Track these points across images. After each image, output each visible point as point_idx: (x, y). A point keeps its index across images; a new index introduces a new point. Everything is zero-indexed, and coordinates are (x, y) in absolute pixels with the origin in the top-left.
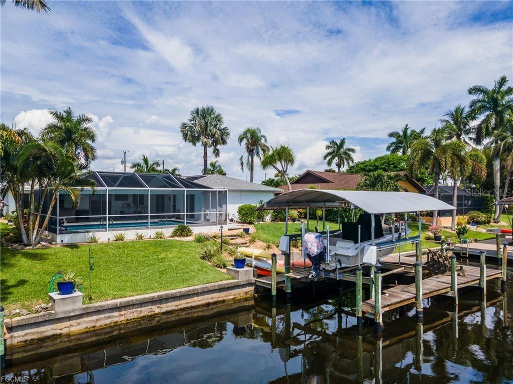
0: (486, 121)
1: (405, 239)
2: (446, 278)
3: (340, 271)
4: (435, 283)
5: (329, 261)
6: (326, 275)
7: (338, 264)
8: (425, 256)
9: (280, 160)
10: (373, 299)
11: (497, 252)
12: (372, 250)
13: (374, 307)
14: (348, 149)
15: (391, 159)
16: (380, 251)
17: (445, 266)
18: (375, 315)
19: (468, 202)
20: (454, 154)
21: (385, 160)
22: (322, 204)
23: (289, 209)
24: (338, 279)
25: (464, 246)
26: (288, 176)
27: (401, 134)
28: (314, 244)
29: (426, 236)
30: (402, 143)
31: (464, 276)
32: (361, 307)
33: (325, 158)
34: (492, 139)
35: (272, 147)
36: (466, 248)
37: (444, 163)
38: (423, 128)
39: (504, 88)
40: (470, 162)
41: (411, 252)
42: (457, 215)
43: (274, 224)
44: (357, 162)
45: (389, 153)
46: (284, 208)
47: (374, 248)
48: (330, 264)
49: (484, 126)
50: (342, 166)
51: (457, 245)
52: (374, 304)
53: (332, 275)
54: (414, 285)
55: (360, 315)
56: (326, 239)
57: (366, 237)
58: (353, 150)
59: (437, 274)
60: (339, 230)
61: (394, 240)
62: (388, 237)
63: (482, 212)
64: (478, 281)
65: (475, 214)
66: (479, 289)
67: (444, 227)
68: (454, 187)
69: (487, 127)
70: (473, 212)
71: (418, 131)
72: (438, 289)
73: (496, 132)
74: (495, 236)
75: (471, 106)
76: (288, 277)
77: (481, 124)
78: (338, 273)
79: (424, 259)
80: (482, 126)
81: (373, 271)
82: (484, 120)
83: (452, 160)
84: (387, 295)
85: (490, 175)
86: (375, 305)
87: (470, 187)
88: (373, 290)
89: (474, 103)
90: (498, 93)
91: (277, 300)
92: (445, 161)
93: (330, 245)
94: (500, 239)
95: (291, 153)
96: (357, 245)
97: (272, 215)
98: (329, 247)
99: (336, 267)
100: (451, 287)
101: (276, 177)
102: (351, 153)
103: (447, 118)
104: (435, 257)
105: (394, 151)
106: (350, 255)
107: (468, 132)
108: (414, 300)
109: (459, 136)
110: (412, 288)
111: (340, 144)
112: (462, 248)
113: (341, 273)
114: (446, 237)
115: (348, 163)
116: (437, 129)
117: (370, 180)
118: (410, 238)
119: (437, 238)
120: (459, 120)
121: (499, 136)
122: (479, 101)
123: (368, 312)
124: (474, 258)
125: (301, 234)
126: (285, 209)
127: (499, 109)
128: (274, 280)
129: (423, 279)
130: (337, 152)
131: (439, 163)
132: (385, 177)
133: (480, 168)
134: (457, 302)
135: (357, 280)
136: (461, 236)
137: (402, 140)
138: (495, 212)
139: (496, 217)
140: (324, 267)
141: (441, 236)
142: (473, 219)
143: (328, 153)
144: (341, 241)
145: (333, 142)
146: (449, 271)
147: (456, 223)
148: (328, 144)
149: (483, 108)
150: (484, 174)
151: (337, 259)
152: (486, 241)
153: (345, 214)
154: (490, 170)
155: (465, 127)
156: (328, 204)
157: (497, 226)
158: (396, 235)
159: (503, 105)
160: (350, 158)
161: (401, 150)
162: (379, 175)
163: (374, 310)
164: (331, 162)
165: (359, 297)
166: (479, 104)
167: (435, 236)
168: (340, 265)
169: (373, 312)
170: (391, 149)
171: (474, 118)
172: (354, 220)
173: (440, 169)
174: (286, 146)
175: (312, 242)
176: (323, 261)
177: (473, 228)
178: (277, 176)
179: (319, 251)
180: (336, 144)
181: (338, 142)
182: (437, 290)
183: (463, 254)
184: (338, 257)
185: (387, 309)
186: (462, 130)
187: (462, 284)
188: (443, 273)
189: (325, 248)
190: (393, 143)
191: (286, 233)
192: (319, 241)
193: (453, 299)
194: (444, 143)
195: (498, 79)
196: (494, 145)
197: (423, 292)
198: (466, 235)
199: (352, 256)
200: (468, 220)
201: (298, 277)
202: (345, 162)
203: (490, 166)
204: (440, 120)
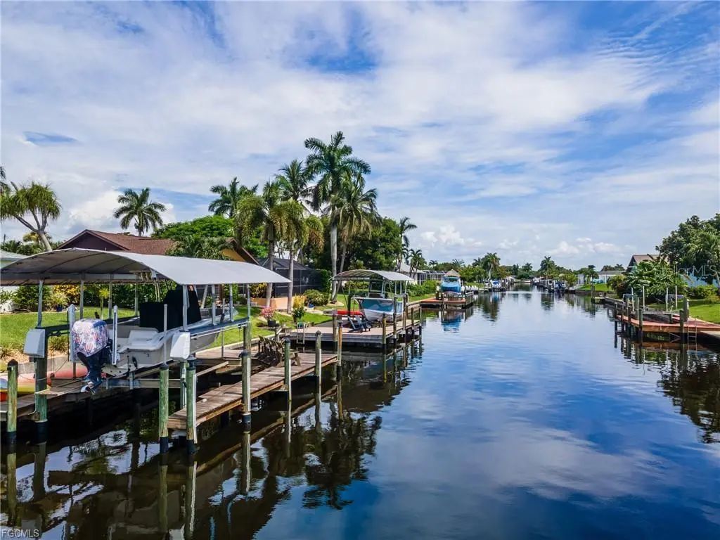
0: (323, 182)
1: (230, 323)
2: (279, 371)
3: (135, 376)
4: (266, 378)
5: (118, 361)
6: (112, 385)
7: (132, 365)
8: (256, 347)
9: (32, 207)
10: (185, 409)
11: (333, 336)
12: (184, 338)
13: (186, 420)
14: (153, 204)
15: (214, 223)
16: (195, 339)
17: (279, 354)
18: (186, 430)
19: (305, 278)
20: (290, 217)
21: (207, 224)
22: (108, 277)
23: (44, 284)
24: (131, 388)
25: (300, 331)
26: (51, 240)
27: (229, 189)
28: (91, 336)
29: (258, 322)
30: (229, 202)
31: (299, 365)
32: (167, 422)
33: (117, 215)
34: (329, 205)
35: (14, 185)
36: (302, 334)
37: (279, 227)
38: (256, 184)
39: (340, 146)
40: (307, 228)
41: (238, 343)
42: (293, 295)
43: (19, 315)
44: (167, 224)
45: (212, 214)
46: (36, 281)
47: (186, 335)
48: (119, 366)
49: (321, 187)
50: (145, 230)
51: (293, 331)
52: (186, 415)
53: (122, 384)
54: (241, 383)
55: (165, 435)
56: (112, 329)
57: (175, 323)
58: (161, 207)
59: (269, 366)
60: (136, 316)
61: (215, 324)
62: (206, 322)
63: (320, 291)
64: (313, 370)
65: (312, 293)
66: (314, 379)
67: (280, 311)
68: (290, 261)
69: (324, 190)
70: (310, 290)
71: (250, 188)
72: (269, 384)
73: (333, 196)
74: (331, 318)
75: (308, 163)
76: (42, 396)
77: (318, 185)
78: (131, 379)
79: (254, 350)
80: (320, 188)
81: (185, 369)
82: (321, 181)
83: (288, 224)
84: (205, 400)
85: (328, 248)
86: (187, 417)
87: (308, 263)
88: (185, 395)
89: (311, 159)
90: (334, 151)
91: (17, 439)
92: (281, 225)
93: (118, 337)
94: (337, 322)
95: (54, 198)
96: (162, 334)
97: (15, 300)
98: (116, 341)
99: (129, 370)
100: (284, 380)
101: (25, 241)
102: (158, 210)
103: (283, 174)
104: (267, 346)
105: (218, 213)
106: (152, 348)
107: (305, 194)
108: (239, 403)
109: (296, 197)
110: (238, 388)
111: (141, 196)
112: (299, 334)
113: (137, 378)
114: (281, 322)
115: (154, 225)
116: (271, 184)
117: (184, 247)
118: (236, 321)
119: (271, 325)
120: (295, 177)
121: (336, 201)
122: (316, 158)
123: (177, 429)
124: (310, 345)
125: (69, 325)
126: (38, 284)
127: (336, 169)
128: (13, 406)
129: (252, 374)
130: (137, 208)
131: (274, 227)
132: (206, 244)
133: (318, 237)
134: (290, 398)
135: (161, 383)
136: (298, 319)
137: (228, 197)
138: (332, 292)
139: (333, 296)
140: (109, 373)
141: (275, 321)
142: (310, 299)
143: (122, 208)
144: (139, 330)
145: (130, 192)
146: (283, 360)
147: (292, 306)
148: (123, 195)
149: (319, 167)
150: (321, 243)
151: (131, 358)
152: (324, 323)
153: (148, 296)
154: (327, 242)
155: (301, 187)
156: (117, 277)
157: (334, 307)
158: (218, 318)
159: (339, 165)
160: (156, 218)
161: (228, 212)
162: (197, 241)
163: (185, 423)
164: (128, 222)
165: (164, 408)
166: (316, 161)
167: (269, 321)
168: (136, 365)
169: (184, 427)
170: (215, 209)
171: (311, 178)
172: (158, 299)
173: (275, 236)
174: (44, 185)
175: (86, 332)
176: (107, 363)
177: (310, 310)
178: (27, 239)
179: (100, 347)
180: (135, 195)
181: (139, 194)
182: (268, 386)
183: (299, 341)
184: (131, 355)
185: (204, 419)
186: (299, 190)
187: (296, 374)
188: (275, 364)
189: (110, 342)
190: (218, 201)
191: (39, 323)
192: (101, 331)
193: (286, 394)
194: (279, 202)
195: (335, 134)
196: (331, 212)
197: (251, 390)
198: (302, 318)
199: (154, 351)
200: (305, 301)
201: (59, 394)
202: (150, 223)
203: (327, 236)
204: (275, 175)
